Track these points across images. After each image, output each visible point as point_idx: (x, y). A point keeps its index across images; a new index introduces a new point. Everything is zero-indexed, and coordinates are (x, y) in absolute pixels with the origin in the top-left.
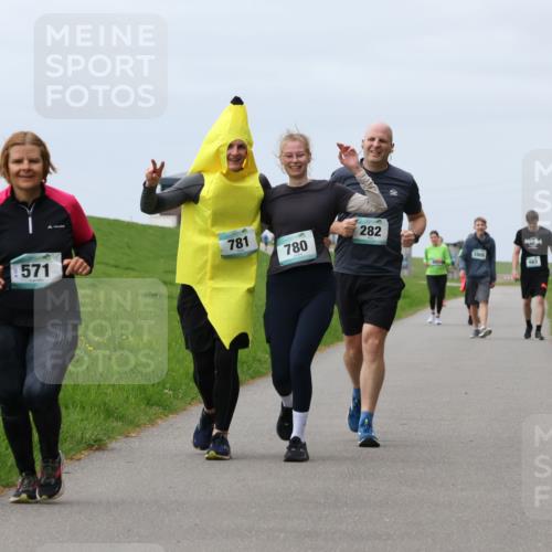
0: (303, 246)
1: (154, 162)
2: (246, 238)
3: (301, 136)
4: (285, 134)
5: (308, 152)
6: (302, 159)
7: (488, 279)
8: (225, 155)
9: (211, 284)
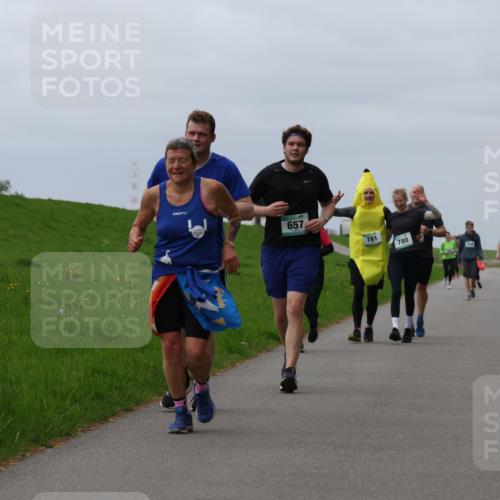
0: (406, 240)
2: (375, 237)
8: (363, 197)
9: (361, 258)
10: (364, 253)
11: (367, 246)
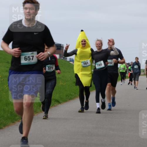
0: (101, 65)
1: (67, 45)
2: (87, 62)
3: (100, 40)
4: (97, 40)
5: (102, 44)
6: (100, 45)
7: (139, 73)
8: (81, 43)
9: (81, 73)
10: (82, 70)
11: (83, 67)
